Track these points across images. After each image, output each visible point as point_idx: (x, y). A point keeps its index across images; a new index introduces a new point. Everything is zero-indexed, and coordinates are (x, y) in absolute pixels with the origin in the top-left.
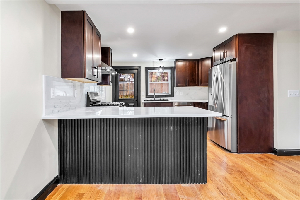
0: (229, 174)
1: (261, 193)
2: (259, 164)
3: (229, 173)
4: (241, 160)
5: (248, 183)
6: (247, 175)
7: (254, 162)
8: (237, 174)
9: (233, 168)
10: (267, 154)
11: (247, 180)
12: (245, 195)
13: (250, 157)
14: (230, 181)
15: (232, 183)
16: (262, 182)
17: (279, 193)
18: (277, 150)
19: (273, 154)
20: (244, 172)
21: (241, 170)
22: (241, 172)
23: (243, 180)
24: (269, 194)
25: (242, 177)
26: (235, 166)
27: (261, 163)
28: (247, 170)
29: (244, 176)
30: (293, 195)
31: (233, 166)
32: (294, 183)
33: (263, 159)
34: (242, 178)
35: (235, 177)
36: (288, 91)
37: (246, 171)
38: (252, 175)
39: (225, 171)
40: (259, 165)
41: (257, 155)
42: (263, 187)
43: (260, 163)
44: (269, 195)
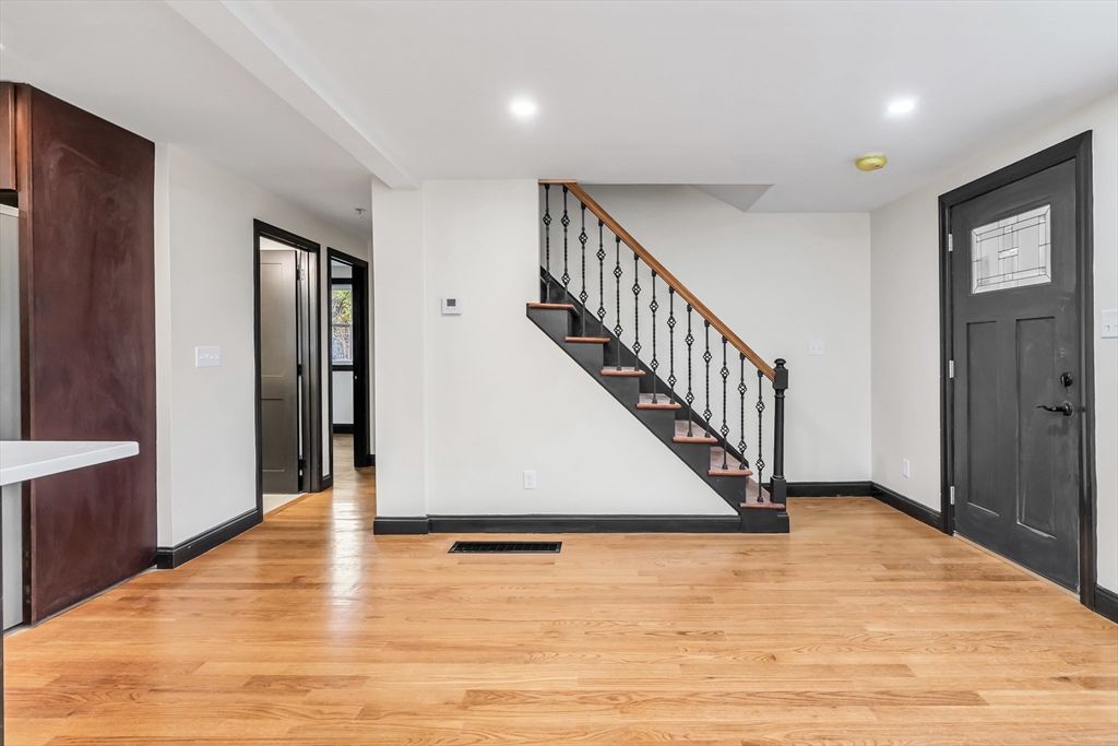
0: (70, 718)
1: (227, 695)
2: (145, 620)
3: (70, 714)
4: (70, 643)
5: (166, 695)
6: (141, 674)
7: (120, 623)
8: (104, 697)
9: (64, 689)
10: (139, 579)
11: (156, 690)
12: (193, 733)
13: (89, 613)
14: (100, 735)
15: (115, 735)
16: (203, 663)
17: (266, 661)
18: (171, 549)
19: (154, 570)
20: (124, 674)
21: (100, 674)
22: (108, 682)
23: (142, 698)
24: (247, 680)
25: (131, 692)
26: (63, 676)
27: (147, 613)
28: (123, 660)
29: (134, 683)
30: (292, 645)
31: (57, 681)
32: (268, 616)
33: (138, 598)
34: (134, 696)
35: (106, 712)
36: (196, 348)
37: (125, 665)
38: (154, 666)
39: (41, 720)
40: (148, 622)
41: (110, 598)
42: (218, 676)
43: (145, 616)
44: (249, 684)
